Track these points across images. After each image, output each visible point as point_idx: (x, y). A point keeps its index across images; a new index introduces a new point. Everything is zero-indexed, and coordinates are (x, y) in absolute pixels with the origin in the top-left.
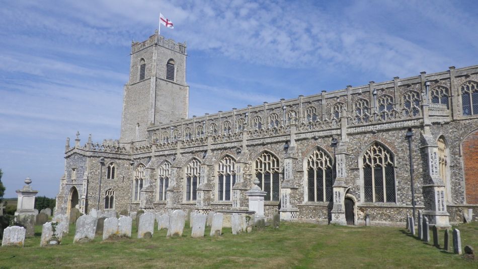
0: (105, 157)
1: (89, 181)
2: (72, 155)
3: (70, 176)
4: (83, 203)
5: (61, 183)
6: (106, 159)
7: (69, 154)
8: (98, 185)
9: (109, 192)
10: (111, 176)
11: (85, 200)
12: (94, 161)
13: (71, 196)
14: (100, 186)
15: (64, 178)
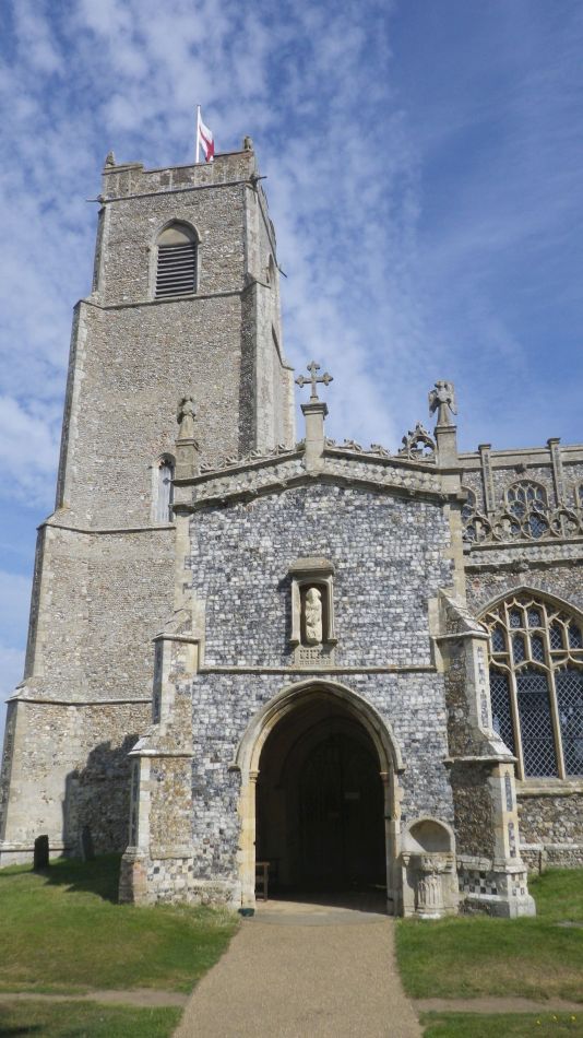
15: (186, 635)
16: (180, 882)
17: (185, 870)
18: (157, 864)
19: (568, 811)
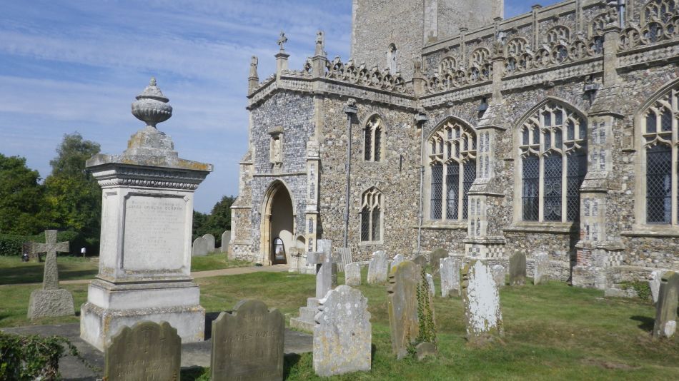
0: (360, 101)
1: (323, 163)
2: (267, 97)
3: (264, 153)
4: (311, 225)
5: (242, 174)
6: (360, 106)
7: (261, 96)
8: (344, 177)
9: (369, 196)
10: (373, 154)
11: (315, 217)
12: (332, 110)
13: (269, 207)
14: (349, 180)
15: (249, 161)
16: (245, 253)
17: (248, 249)
18: (237, 246)
19: (456, 237)
